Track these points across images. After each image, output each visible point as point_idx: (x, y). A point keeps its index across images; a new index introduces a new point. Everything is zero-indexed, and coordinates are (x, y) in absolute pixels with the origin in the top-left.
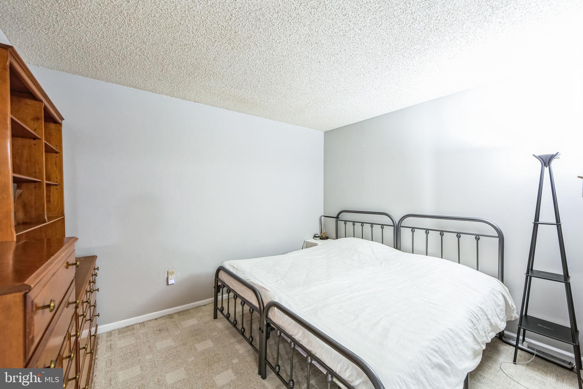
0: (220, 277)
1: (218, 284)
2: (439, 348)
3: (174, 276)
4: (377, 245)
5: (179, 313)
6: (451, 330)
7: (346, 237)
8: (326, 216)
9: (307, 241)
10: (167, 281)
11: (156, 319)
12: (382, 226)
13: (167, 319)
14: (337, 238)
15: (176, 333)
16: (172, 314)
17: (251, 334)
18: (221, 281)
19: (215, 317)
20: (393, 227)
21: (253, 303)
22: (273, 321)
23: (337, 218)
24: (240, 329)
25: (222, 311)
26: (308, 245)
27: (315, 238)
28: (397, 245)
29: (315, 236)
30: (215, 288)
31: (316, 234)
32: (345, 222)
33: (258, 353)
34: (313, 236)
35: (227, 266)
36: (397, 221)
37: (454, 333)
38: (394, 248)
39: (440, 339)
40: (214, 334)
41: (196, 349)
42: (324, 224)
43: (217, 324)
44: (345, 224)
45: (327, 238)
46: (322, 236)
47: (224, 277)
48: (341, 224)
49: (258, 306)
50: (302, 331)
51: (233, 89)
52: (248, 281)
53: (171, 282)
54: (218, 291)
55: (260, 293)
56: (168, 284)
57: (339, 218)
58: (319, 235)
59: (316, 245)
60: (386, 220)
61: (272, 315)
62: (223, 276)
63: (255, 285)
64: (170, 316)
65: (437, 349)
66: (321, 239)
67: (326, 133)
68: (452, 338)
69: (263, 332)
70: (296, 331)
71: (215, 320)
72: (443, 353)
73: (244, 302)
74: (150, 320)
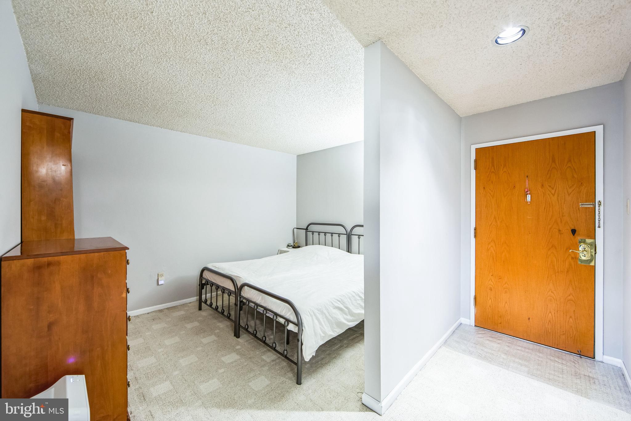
0: (204, 276)
1: (203, 283)
2: (341, 300)
3: (163, 278)
4: (335, 250)
5: (168, 309)
6: (354, 292)
7: (313, 245)
8: (297, 228)
9: (281, 249)
10: (157, 282)
11: (148, 313)
12: (339, 235)
13: (158, 313)
14: (306, 245)
15: (168, 320)
16: (161, 310)
17: (229, 312)
18: (205, 279)
19: (200, 309)
20: (346, 235)
21: (231, 289)
22: (244, 296)
23: (307, 229)
24: (220, 311)
25: (206, 302)
26: (281, 252)
27: (288, 247)
28: (349, 250)
29: (288, 246)
30: (199, 285)
31: (289, 244)
32: (313, 232)
33: (233, 322)
34: (287, 245)
35: (210, 266)
36: (349, 230)
37: (356, 294)
38: (347, 252)
39: (344, 296)
40: (199, 319)
41: (186, 328)
42: (297, 235)
43: (202, 313)
44: (313, 234)
45: (299, 247)
46: (295, 245)
47: (208, 275)
48: (310, 234)
49: (234, 290)
50: (261, 297)
51: (214, 126)
52: (227, 274)
53: (160, 283)
54: (203, 288)
55: (236, 281)
56: (158, 284)
57: (308, 229)
58: (292, 244)
59: (288, 251)
60: (341, 230)
61: (243, 293)
62: (206, 274)
63: (232, 275)
64: (161, 311)
65: (340, 300)
66: (293, 248)
67: (299, 156)
68: (353, 296)
69: (237, 305)
70: (258, 298)
71: (199, 311)
72: (344, 303)
73: (224, 290)
74: (144, 314)
